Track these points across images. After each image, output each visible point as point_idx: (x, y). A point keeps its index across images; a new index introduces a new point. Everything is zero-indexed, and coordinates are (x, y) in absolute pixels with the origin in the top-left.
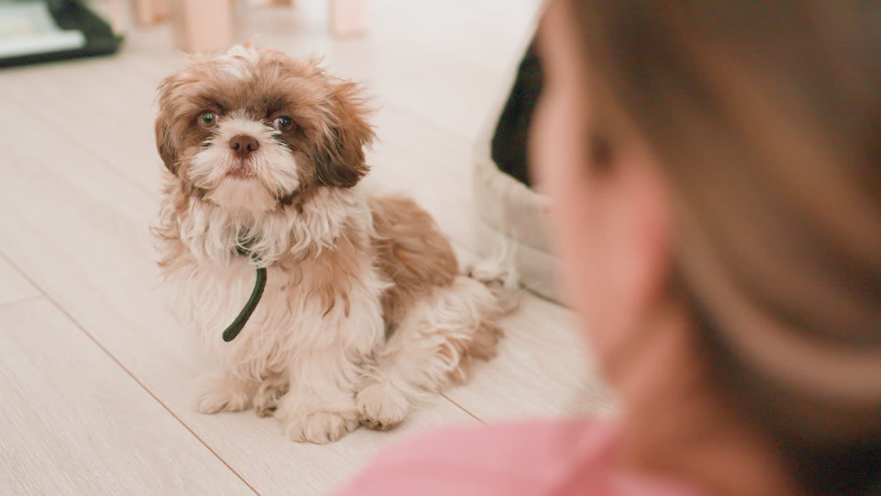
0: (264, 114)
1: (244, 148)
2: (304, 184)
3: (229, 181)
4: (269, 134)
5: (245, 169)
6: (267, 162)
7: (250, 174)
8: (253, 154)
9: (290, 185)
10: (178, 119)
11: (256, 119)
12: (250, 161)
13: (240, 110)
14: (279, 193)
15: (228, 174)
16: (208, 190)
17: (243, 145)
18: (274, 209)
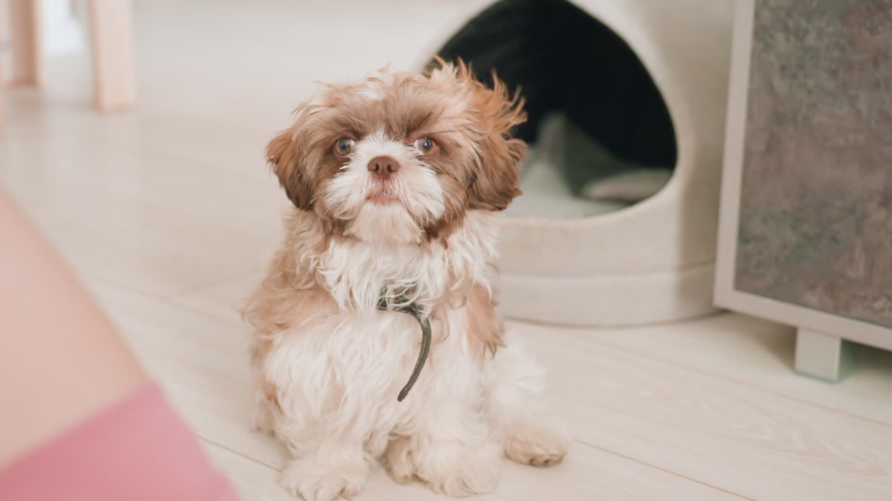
0: (404, 134)
1: (383, 169)
2: (452, 212)
3: (369, 206)
4: (410, 154)
5: (387, 192)
6: (409, 183)
7: (392, 197)
8: (393, 175)
9: (437, 209)
10: (314, 146)
11: (396, 139)
12: (391, 183)
13: (378, 133)
14: (425, 220)
15: (368, 198)
16: (349, 221)
17: (383, 166)
18: (419, 241)
